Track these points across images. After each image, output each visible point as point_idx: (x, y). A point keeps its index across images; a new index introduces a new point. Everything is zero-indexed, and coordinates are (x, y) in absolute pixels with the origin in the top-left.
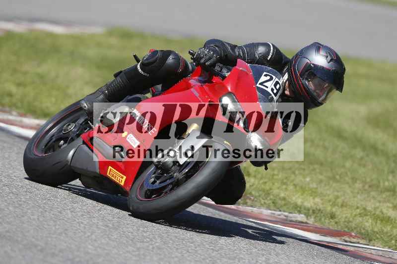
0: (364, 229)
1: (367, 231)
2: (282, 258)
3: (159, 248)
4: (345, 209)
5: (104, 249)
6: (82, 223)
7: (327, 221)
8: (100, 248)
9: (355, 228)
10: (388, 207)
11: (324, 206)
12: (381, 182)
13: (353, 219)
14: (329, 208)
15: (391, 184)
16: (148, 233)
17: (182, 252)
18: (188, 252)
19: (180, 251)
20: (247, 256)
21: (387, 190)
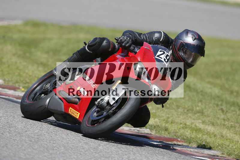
0: (186, 136)
1: (187, 137)
2: (137, 156)
3: (63, 153)
4: (173, 125)
5: (30, 155)
6: (16, 140)
7: (163, 132)
8: (28, 154)
9: (180, 136)
10: (199, 122)
11: (161, 123)
12: (194, 107)
13: (179, 131)
14: (164, 125)
15: (200, 108)
16: (56, 144)
17: (77, 155)
18: (81, 154)
19: (76, 154)
20: (116, 156)
21: (198, 112)
